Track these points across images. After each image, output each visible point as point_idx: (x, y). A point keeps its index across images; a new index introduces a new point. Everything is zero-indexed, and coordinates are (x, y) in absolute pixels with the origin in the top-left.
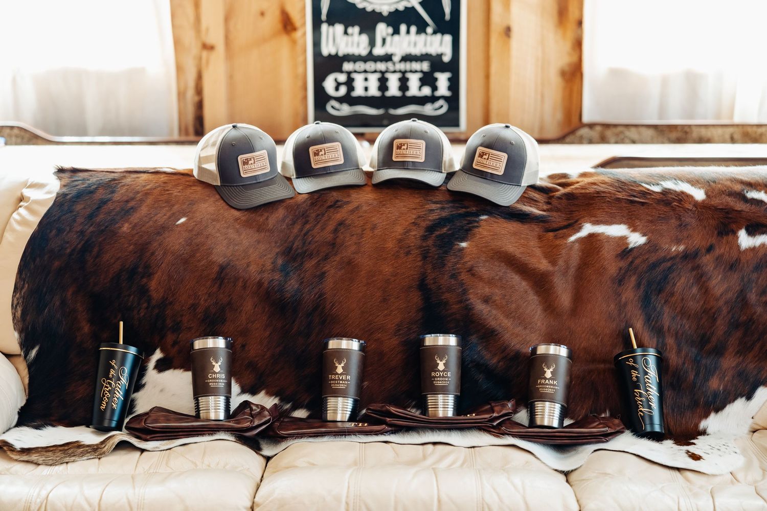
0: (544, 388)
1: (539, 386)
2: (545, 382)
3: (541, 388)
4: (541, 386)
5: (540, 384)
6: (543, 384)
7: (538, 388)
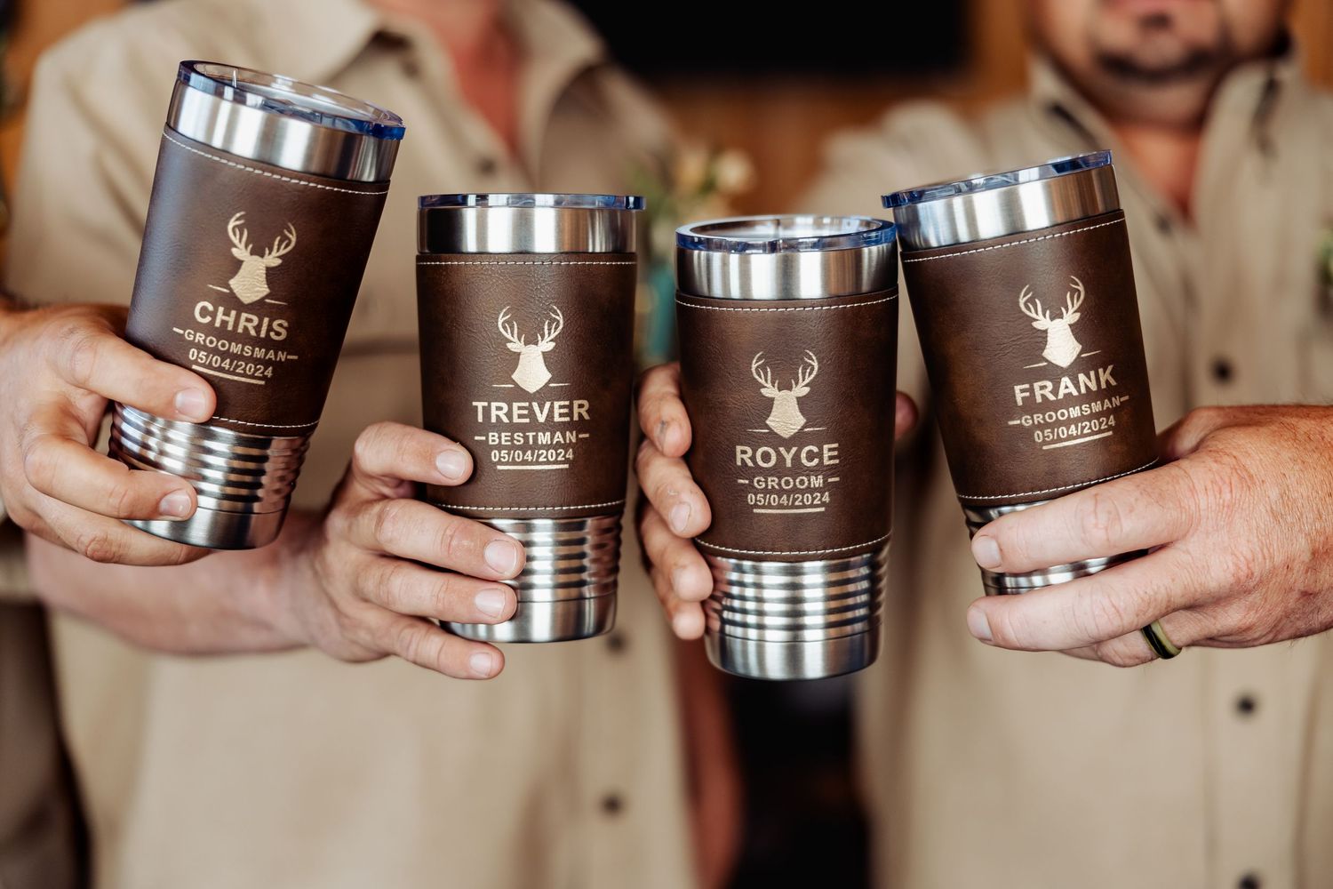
0: (1058, 423)
1: (1026, 421)
2: (1055, 391)
3: (1041, 427)
4: (1038, 418)
5: (1031, 406)
6: (1046, 406)
7: (1027, 433)
